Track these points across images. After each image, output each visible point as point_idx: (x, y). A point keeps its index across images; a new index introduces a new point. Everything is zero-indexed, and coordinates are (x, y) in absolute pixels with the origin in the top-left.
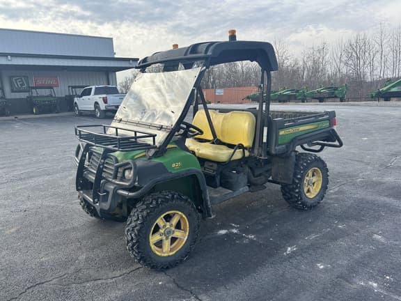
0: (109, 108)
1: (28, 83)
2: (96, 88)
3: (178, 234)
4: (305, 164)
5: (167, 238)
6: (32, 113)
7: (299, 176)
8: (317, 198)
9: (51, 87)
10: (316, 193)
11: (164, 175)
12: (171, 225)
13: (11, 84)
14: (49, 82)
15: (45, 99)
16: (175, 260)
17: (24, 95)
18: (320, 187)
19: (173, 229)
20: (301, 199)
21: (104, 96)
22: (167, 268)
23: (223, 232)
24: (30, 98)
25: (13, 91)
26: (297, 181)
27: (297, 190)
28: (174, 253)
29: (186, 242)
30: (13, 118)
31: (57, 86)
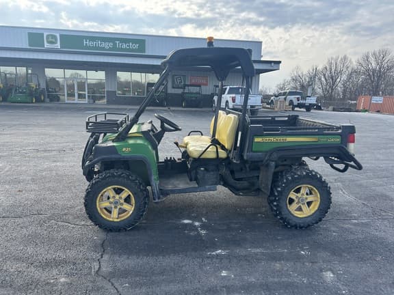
0: (236, 107)
1: (185, 82)
2: (230, 88)
3: (126, 206)
4: (290, 178)
5: (116, 207)
6: (181, 106)
7: (279, 189)
8: (309, 219)
9: (199, 86)
10: (309, 214)
11: (113, 156)
12: (121, 198)
13: (173, 82)
14: (200, 81)
15: (193, 96)
16: (118, 227)
17: (180, 91)
18: (316, 208)
19: (122, 201)
20: (280, 213)
21: (234, 95)
22: (111, 231)
23: (186, 221)
24: (183, 93)
25: (173, 88)
26: (276, 194)
27: (275, 203)
28: (119, 220)
29: (130, 215)
30: (166, 108)
31: (206, 85)
